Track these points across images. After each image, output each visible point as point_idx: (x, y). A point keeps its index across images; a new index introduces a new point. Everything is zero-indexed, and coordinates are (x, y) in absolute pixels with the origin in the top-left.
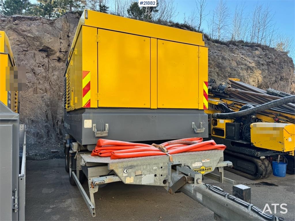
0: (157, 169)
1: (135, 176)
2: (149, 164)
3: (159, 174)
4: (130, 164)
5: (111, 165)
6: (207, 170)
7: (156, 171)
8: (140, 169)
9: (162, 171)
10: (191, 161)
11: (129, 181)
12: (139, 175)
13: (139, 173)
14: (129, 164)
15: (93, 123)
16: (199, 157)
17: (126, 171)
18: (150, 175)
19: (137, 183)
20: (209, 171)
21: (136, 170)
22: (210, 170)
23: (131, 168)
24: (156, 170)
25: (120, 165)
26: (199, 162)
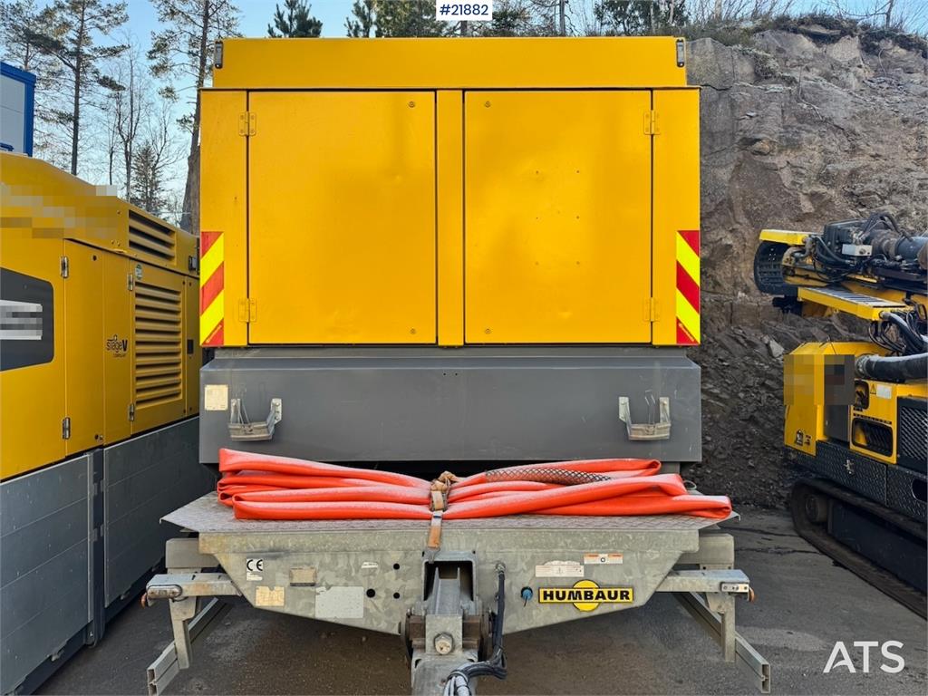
0: (377, 572)
1: (288, 584)
2: (345, 550)
3: (387, 591)
4: (272, 543)
5: (203, 540)
6: (608, 600)
7: (372, 577)
8: (309, 565)
9: (400, 580)
10: (529, 555)
11: (268, 598)
12: (306, 585)
13: (305, 576)
14: (270, 542)
15: (231, 396)
16: (569, 541)
17: (258, 565)
18: (349, 588)
19: (299, 610)
20: (619, 604)
21: (295, 564)
22: (625, 600)
23: (275, 558)
24: (372, 572)
25: (236, 542)
26: (566, 563)
